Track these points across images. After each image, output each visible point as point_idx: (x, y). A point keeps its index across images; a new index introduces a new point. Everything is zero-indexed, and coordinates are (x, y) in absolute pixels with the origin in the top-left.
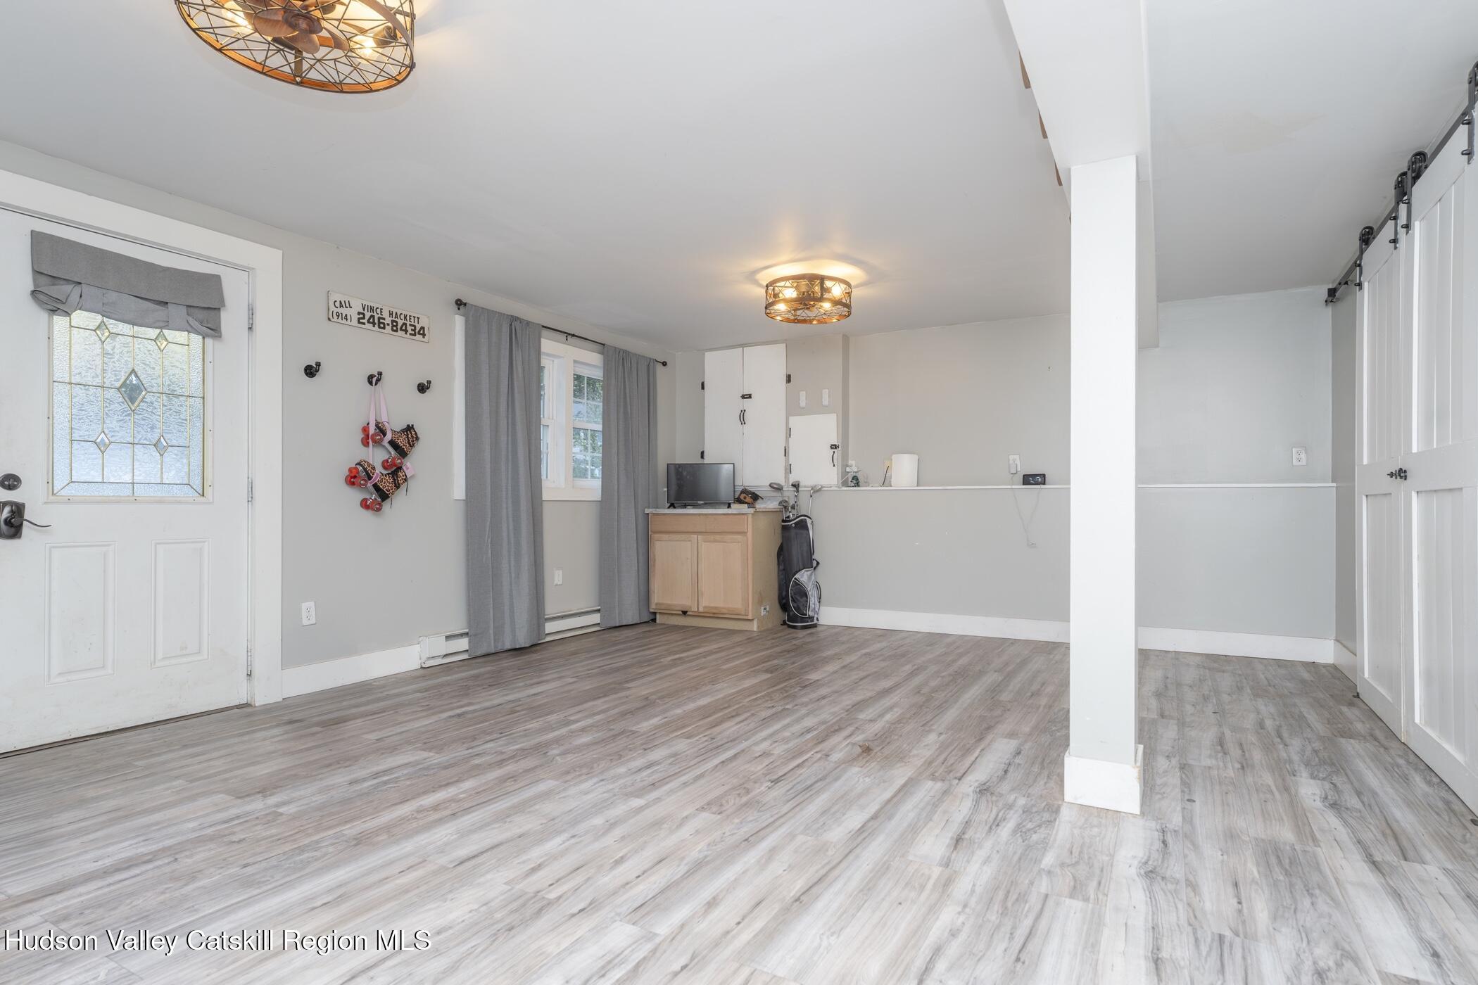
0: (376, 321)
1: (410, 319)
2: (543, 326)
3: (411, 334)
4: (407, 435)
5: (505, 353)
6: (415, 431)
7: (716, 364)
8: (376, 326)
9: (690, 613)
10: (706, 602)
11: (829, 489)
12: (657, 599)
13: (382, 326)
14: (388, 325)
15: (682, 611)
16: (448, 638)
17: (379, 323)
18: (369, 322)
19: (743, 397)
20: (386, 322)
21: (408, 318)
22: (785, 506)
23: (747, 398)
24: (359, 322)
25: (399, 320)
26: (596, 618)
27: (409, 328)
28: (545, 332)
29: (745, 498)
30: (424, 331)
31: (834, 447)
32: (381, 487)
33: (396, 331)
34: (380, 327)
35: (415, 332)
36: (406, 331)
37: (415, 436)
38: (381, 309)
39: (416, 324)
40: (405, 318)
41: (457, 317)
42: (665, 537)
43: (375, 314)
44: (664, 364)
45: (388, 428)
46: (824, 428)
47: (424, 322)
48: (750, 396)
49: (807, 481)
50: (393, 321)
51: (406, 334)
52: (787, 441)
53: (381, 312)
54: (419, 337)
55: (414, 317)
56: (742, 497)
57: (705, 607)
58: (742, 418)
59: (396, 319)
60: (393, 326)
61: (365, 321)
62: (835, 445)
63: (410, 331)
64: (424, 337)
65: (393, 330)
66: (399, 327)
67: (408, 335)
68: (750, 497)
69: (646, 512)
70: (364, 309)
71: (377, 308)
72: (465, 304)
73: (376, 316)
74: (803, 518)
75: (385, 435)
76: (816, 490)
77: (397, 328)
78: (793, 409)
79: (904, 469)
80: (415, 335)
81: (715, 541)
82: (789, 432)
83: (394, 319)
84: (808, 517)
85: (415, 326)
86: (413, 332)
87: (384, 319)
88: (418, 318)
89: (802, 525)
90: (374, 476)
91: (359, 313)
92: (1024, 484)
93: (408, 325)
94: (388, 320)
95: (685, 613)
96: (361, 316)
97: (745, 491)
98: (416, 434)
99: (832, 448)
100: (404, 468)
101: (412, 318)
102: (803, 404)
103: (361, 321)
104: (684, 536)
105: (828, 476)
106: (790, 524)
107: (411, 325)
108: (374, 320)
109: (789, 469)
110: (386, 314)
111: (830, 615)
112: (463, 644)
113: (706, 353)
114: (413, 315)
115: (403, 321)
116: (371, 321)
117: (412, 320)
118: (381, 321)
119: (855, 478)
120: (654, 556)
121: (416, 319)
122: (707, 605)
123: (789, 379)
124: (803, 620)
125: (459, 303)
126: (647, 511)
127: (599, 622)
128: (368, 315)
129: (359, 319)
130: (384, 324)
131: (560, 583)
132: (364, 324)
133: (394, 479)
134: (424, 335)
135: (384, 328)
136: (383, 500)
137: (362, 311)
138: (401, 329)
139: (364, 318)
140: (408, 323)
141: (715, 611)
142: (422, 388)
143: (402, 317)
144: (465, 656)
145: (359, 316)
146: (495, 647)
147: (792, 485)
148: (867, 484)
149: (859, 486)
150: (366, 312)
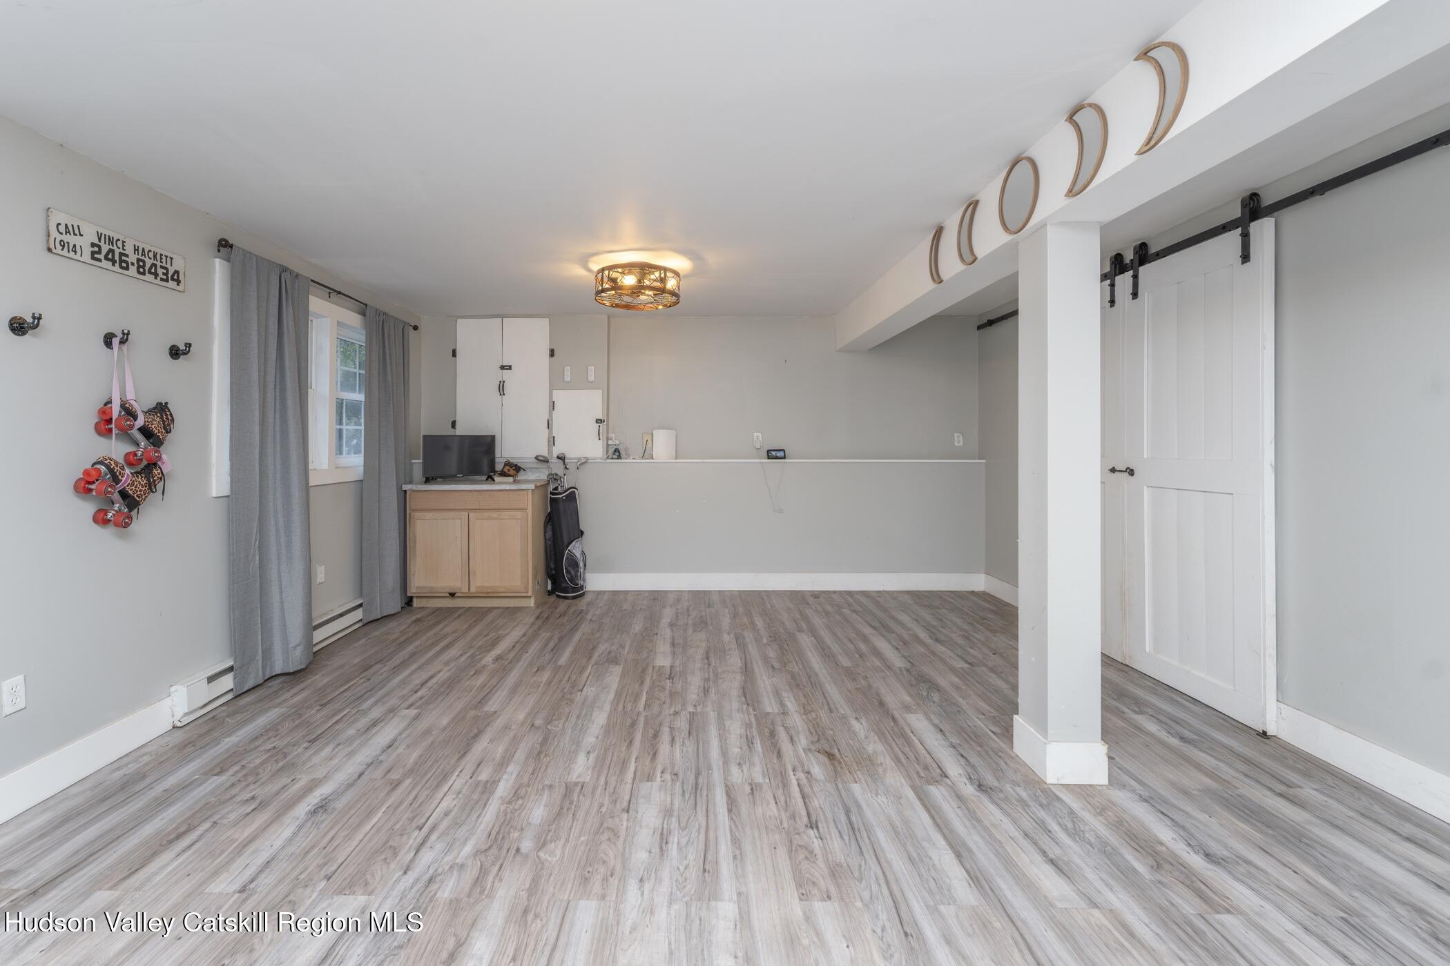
0: (117, 258)
1: (161, 259)
2: (312, 281)
3: (162, 279)
4: (162, 417)
5: (274, 311)
6: (169, 411)
7: (468, 333)
8: (117, 265)
9: (459, 595)
10: (478, 583)
11: (593, 461)
12: (418, 582)
13: (124, 265)
14: (133, 264)
15: (449, 593)
16: (211, 679)
17: (121, 261)
18: (106, 258)
19: (503, 367)
20: (129, 260)
21: (158, 257)
22: (554, 478)
23: (506, 369)
24: (93, 258)
25: (147, 259)
26: (358, 614)
27: (160, 271)
28: (313, 287)
29: (509, 470)
30: (178, 276)
31: (599, 421)
32: (131, 492)
33: (144, 274)
34: (121, 267)
35: (168, 278)
36: (156, 275)
37: (170, 418)
38: (123, 242)
39: (168, 266)
40: (155, 256)
41: (217, 261)
42: (430, 515)
43: (115, 248)
44: (415, 328)
45: (137, 407)
46: (588, 402)
47: (178, 265)
48: (510, 367)
49: (572, 453)
50: (139, 260)
51: (156, 278)
52: (551, 414)
53: (123, 246)
54: (172, 284)
55: (166, 257)
56: (506, 470)
57: (478, 587)
58: (501, 388)
59: (143, 258)
60: (139, 267)
61: (102, 256)
62: (601, 420)
63: (161, 275)
64: (178, 285)
65: (139, 272)
66: (147, 268)
67: (158, 281)
68: (513, 469)
69: (404, 489)
70: (100, 241)
71: (118, 240)
72: (231, 246)
73: (117, 252)
74: (572, 490)
75: (135, 418)
76: (583, 463)
77: (144, 270)
78: (556, 382)
79: (663, 444)
80: (167, 280)
81: (490, 518)
82: (553, 405)
83: (140, 257)
84: (576, 488)
85: (167, 269)
86: (165, 277)
87: (127, 256)
88: (172, 258)
89: (572, 497)
90: (124, 479)
91: (93, 245)
92: (769, 458)
93: (158, 266)
94: (133, 258)
95: (452, 595)
96: (96, 249)
97: (508, 464)
98: (171, 415)
99: (597, 422)
100: (159, 463)
101: (164, 258)
102: (568, 378)
103: (96, 256)
104: (451, 514)
105: (594, 449)
106: (560, 496)
107: (162, 267)
108: (113, 256)
109: (552, 441)
110: (129, 250)
111: (596, 582)
112: (227, 682)
113: (458, 320)
114: (165, 253)
115: (152, 261)
116: (110, 256)
117: (164, 260)
118: (123, 258)
119: (617, 450)
120: (415, 537)
121: (169, 259)
122: (480, 585)
123: (552, 353)
124: (575, 590)
125: (224, 245)
126: (405, 487)
127: (361, 618)
128: (105, 248)
129: (93, 253)
130: (127, 262)
131: (323, 580)
132: (100, 260)
133: (149, 481)
134: (178, 282)
135: (127, 269)
136: (131, 509)
137: (97, 242)
138: (150, 272)
139: (99, 252)
140: (159, 264)
141: (490, 591)
142: (175, 353)
143: (151, 255)
144: (230, 696)
145: (93, 249)
146: (264, 674)
147: (558, 457)
148: (628, 457)
149: (621, 458)
150: (102, 244)
